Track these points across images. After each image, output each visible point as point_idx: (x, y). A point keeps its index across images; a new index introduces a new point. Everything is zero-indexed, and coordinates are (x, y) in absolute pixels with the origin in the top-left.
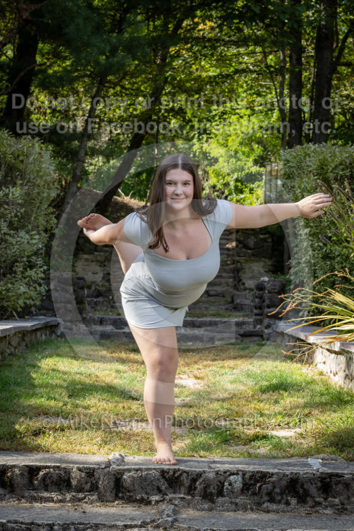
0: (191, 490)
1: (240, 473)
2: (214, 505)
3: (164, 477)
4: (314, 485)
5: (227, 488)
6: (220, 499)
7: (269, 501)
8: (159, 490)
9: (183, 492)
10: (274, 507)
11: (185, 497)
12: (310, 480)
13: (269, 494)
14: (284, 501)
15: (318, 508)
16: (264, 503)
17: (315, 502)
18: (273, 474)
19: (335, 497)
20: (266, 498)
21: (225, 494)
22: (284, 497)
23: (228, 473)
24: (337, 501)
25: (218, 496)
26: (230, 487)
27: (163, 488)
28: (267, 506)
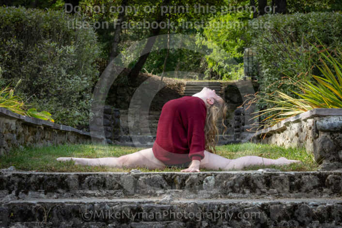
0: (182, 186)
1: (213, 175)
2: (197, 195)
3: (165, 179)
4: (260, 181)
5: (205, 184)
6: (201, 192)
7: (232, 192)
8: (162, 187)
9: (177, 188)
10: (235, 195)
11: (179, 191)
12: (257, 178)
13: (232, 187)
14: (241, 191)
15: (263, 196)
16: (229, 193)
17: (262, 192)
18: (234, 175)
19: (274, 189)
20: (230, 190)
21: (204, 188)
22: (242, 189)
23: (205, 175)
24: (275, 190)
25: (199, 190)
26: (207, 184)
27: (164, 185)
28: (231, 195)
